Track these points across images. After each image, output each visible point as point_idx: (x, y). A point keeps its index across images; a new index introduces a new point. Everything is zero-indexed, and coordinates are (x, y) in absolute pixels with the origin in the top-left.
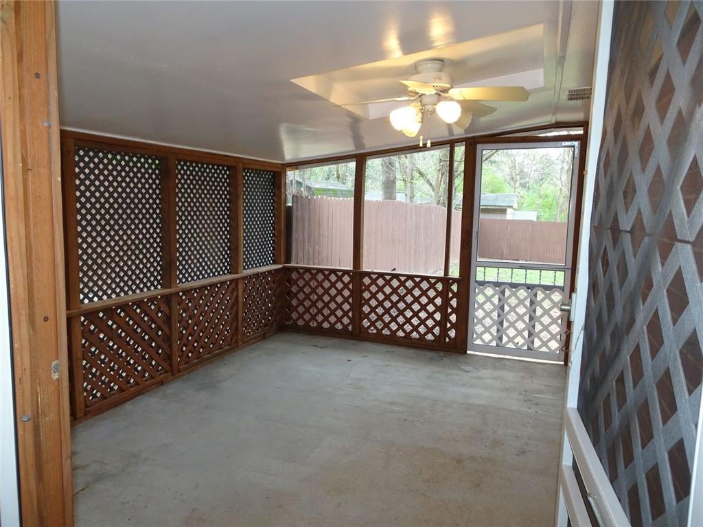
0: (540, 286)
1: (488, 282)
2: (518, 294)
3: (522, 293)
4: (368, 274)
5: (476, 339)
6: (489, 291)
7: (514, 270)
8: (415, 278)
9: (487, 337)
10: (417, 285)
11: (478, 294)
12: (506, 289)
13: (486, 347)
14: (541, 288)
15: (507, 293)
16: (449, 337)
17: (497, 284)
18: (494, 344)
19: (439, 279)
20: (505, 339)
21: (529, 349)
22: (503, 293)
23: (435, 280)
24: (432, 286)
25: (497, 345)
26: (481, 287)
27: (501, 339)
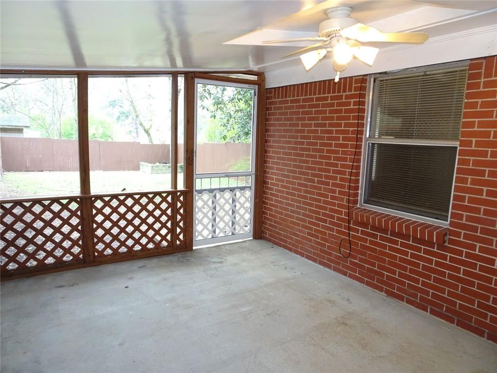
0: (237, 188)
1: (205, 190)
2: (225, 196)
3: (227, 195)
4: (100, 197)
5: (198, 236)
6: (206, 197)
7: (221, 178)
8: (149, 195)
9: (205, 233)
10: (151, 201)
11: (198, 200)
12: (217, 194)
13: (205, 241)
14: (239, 189)
15: (218, 196)
16: (180, 240)
17: (211, 191)
18: (210, 236)
19: (169, 193)
20: (217, 231)
21: (233, 234)
22: (215, 196)
23: (166, 194)
24: (164, 199)
25: (213, 237)
26: (200, 195)
27: (214, 232)
